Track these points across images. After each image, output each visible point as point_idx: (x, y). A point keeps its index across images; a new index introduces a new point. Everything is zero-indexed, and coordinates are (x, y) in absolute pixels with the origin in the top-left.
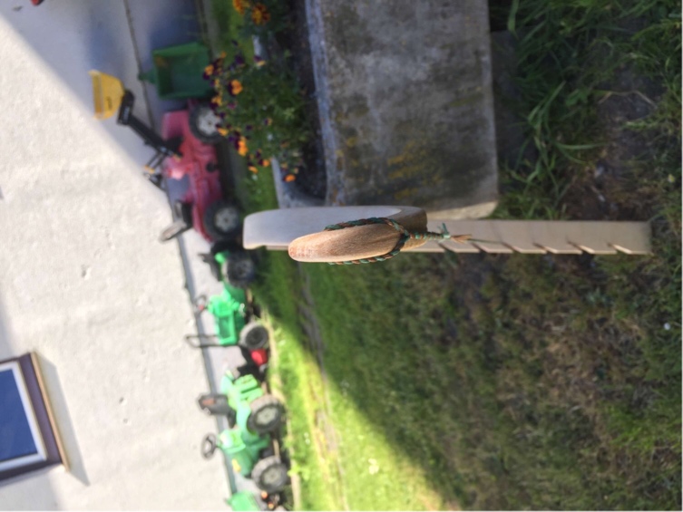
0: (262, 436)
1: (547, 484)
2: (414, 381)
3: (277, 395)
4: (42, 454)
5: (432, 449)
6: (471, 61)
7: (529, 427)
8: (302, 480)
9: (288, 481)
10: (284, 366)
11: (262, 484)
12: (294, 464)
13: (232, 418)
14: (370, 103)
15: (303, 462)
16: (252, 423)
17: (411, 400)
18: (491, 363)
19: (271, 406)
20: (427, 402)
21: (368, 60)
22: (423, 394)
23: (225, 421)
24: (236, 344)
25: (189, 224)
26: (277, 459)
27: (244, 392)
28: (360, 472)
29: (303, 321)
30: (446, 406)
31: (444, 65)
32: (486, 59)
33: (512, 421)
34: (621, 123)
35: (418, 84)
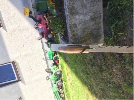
0: (57, 76)
1: (112, 95)
2: (86, 71)
3: (60, 69)
4: (17, 79)
5: (90, 84)
6: (99, 15)
7: (109, 84)
8: (65, 85)
9: (63, 85)
10: (61, 64)
11: (57, 85)
12: (63, 82)
13: (52, 73)
14: (77, 25)
15: (65, 81)
16: (56, 74)
17: (86, 75)
18: (102, 71)
19: (59, 71)
20: (89, 75)
21: (77, 17)
22: (88, 74)
23: (50, 74)
24: (52, 60)
25: (43, 37)
26: (60, 81)
27: (54, 68)
28: (76, 85)
29: (65, 56)
30: (92, 77)
31: (93, 16)
32: (102, 15)
33: (105, 82)
34: (130, 29)
35: (87, 21)
